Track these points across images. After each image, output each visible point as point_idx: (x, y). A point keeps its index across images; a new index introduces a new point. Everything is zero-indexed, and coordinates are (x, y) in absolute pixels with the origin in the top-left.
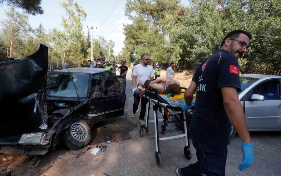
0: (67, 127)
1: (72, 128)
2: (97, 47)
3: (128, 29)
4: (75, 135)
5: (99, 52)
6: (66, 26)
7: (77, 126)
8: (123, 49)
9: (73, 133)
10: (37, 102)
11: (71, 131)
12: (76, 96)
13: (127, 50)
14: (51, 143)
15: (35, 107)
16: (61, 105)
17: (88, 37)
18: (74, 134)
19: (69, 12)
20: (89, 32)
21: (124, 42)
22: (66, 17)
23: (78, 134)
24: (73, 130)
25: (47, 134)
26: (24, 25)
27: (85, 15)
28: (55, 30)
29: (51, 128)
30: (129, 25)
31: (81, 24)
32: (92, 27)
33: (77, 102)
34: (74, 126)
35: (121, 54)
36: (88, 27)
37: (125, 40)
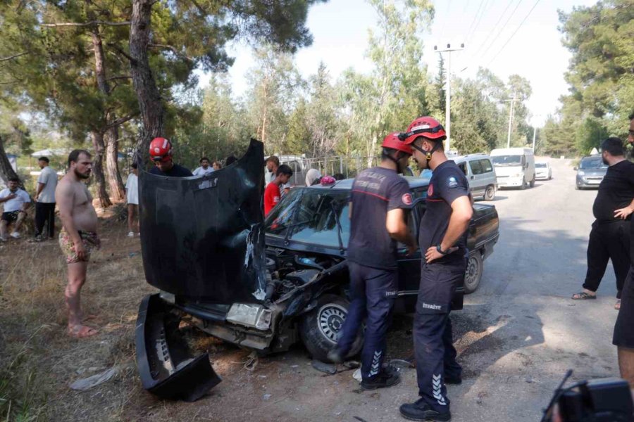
0: (309, 308)
1: (321, 313)
2: (471, 105)
3: (577, 25)
4: (326, 330)
5: (477, 119)
6: (378, 57)
7: (333, 311)
8: (563, 99)
9: (323, 325)
10: (250, 247)
11: (318, 318)
12: (337, 244)
13: (577, 103)
14: (273, 329)
15: (247, 255)
16: (307, 261)
17: (439, 77)
18: (324, 327)
19: (386, 15)
20: (442, 63)
21: (567, 75)
22: (379, 32)
23: (333, 329)
24: (322, 319)
25: (267, 310)
26: (286, 73)
27: (432, 11)
28: (350, 75)
29: (275, 301)
30: (584, 12)
31: (417, 40)
32: (449, 46)
33: (336, 257)
34: (327, 311)
35: (558, 119)
36: (436, 48)
37: (572, 68)
